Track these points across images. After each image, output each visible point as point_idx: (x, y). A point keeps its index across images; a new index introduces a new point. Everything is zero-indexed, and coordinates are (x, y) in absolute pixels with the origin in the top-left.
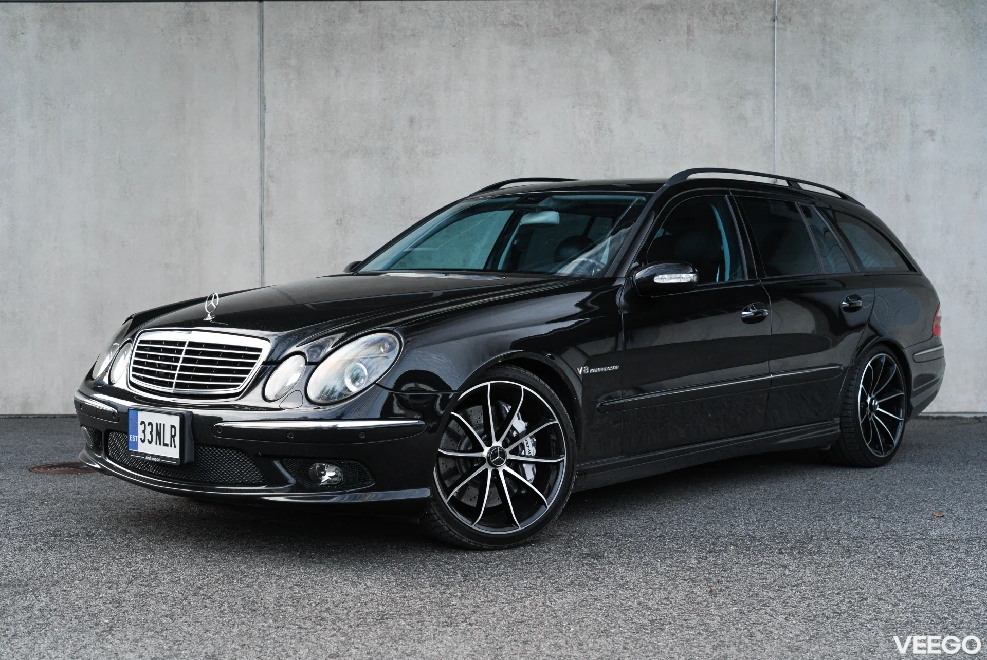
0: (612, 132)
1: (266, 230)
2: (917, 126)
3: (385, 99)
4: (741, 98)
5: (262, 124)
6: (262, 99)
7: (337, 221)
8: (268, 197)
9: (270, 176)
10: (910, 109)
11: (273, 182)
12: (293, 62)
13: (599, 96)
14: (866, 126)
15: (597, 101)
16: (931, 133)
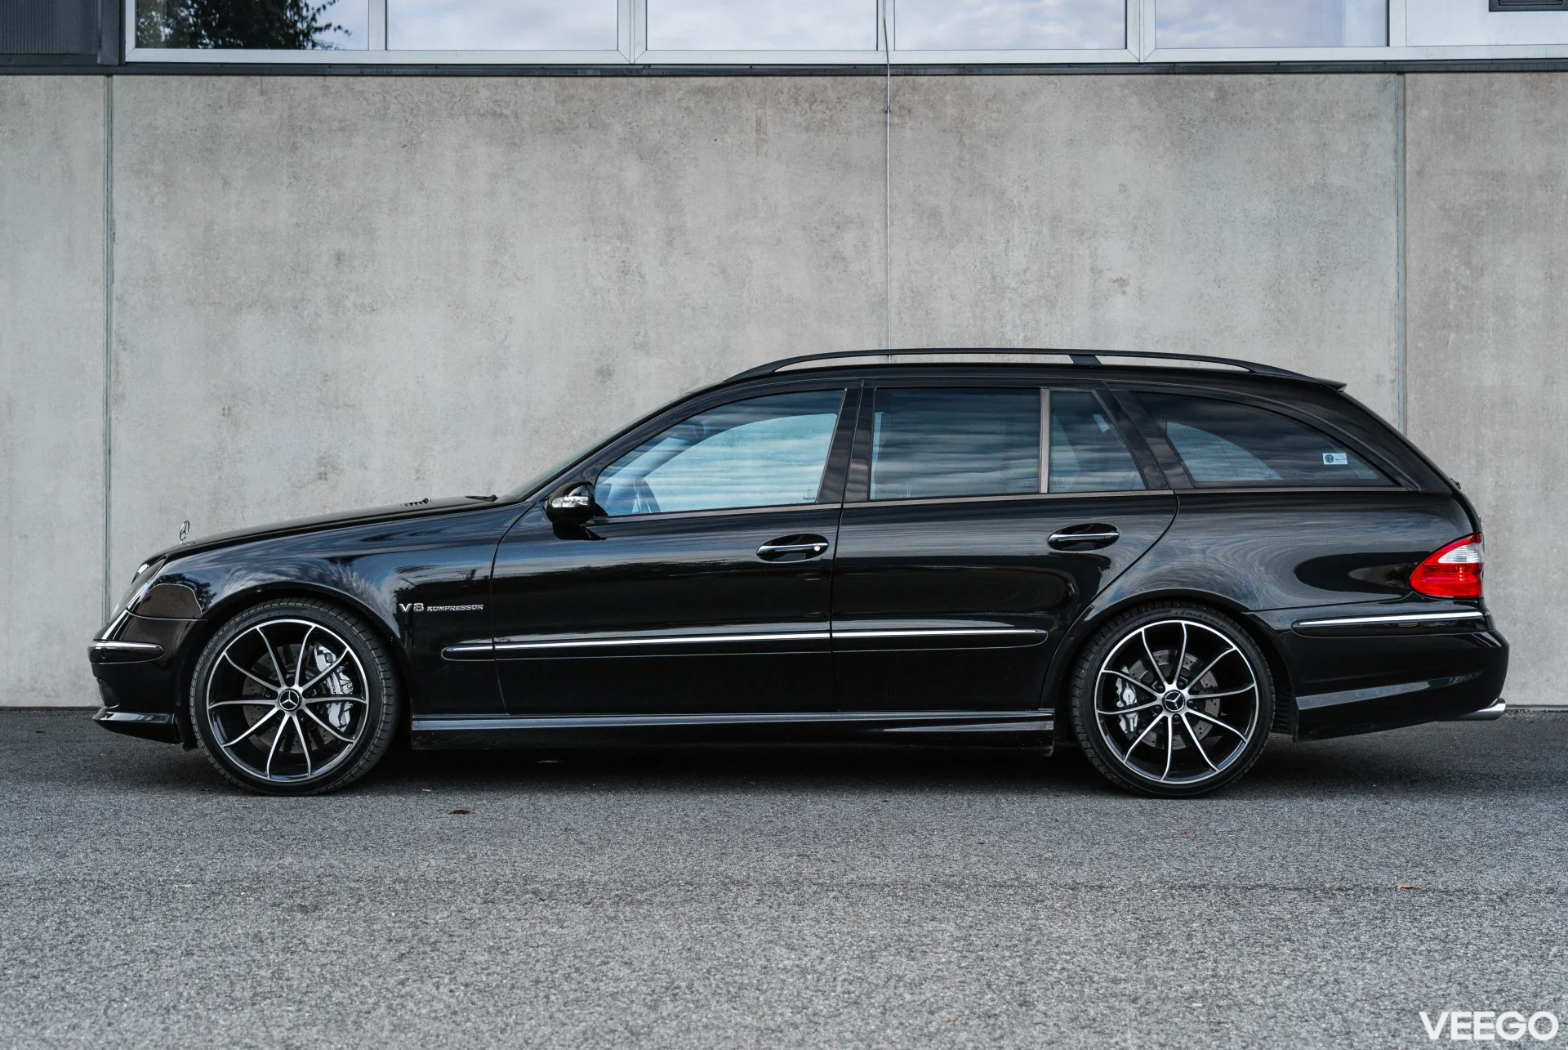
0: (644, 278)
1: (114, 423)
2: (1101, 272)
3: (298, 225)
4: (838, 227)
5: (109, 262)
6: (110, 225)
7: (224, 409)
8: (118, 373)
9: (120, 341)
10: (1089, 247)
11: (125, 349)
12: (158, 167)
13: (623, 223)
14: (1025, 271)
15: (621, 230)
16: (1122, 283)
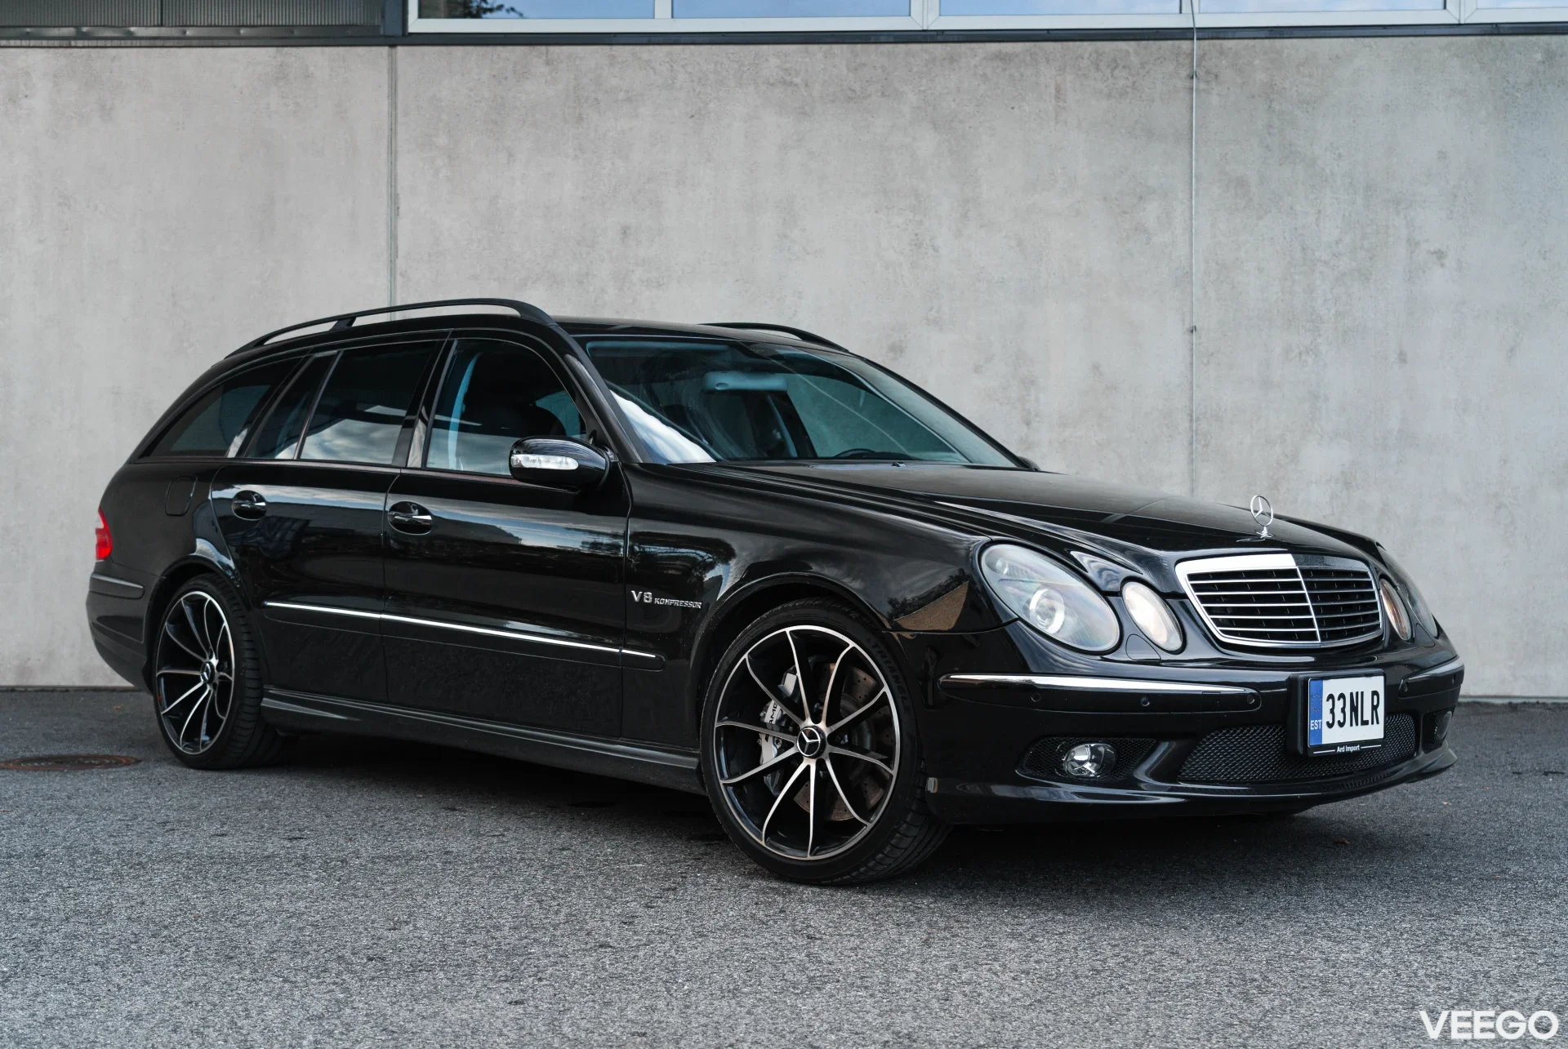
0: (938, 251)
2: (1417, 244)
3: (583, 198)
6: (394, 199)
10: (1405, 217)
12: (442, 140)
13: (917, 195)
14: (1337, 243)
15: (914, 202)
16: (1440, 255)
